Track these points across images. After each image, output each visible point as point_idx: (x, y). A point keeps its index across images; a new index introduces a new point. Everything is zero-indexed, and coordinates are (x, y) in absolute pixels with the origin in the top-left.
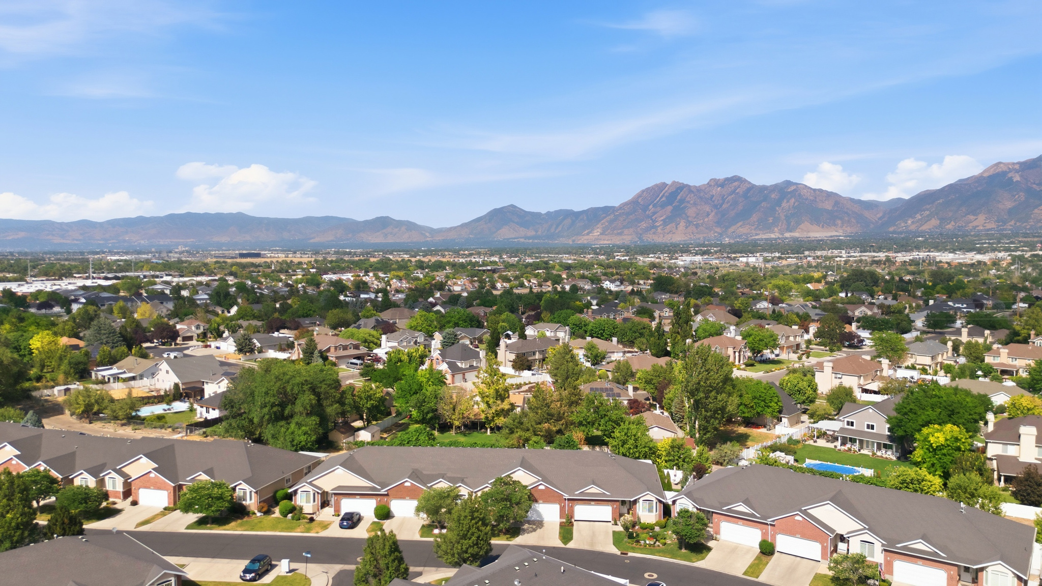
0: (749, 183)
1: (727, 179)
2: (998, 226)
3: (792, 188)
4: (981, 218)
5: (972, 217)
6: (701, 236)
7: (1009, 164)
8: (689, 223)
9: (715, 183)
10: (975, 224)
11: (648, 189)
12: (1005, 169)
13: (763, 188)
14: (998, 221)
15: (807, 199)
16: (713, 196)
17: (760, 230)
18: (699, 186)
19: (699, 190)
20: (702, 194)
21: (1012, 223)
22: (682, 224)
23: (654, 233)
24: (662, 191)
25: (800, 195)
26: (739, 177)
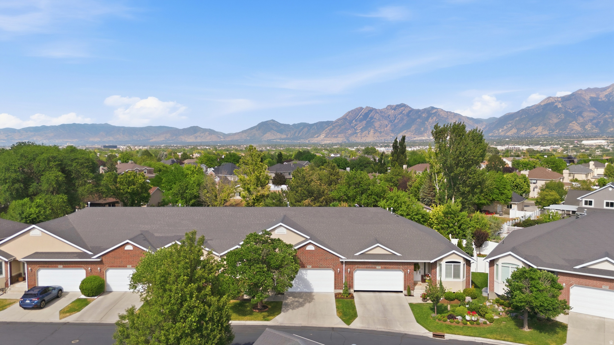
0: (410, 108)
1: (397, 106)
2: (550, 133)
3: (434, 111)
4: (540, 128)
5: (535, 128)
6: (383, 138)
7: (555, 98)
8: (376, 131)
9: (390, 107)
10: (537, 131)
11: (352, 110)
12: (553, 101)
13: (418, 111)
14: (549, 130)
15: (443, 117)
16: (389, 115)
17: (416, 135)
19: (381, 111)
20: (383, 114)
21: (557, 131)
22: (372, 131)
23: (356, 137)
24: (360, 112)
25: (439, 115)
26: (404, 104)
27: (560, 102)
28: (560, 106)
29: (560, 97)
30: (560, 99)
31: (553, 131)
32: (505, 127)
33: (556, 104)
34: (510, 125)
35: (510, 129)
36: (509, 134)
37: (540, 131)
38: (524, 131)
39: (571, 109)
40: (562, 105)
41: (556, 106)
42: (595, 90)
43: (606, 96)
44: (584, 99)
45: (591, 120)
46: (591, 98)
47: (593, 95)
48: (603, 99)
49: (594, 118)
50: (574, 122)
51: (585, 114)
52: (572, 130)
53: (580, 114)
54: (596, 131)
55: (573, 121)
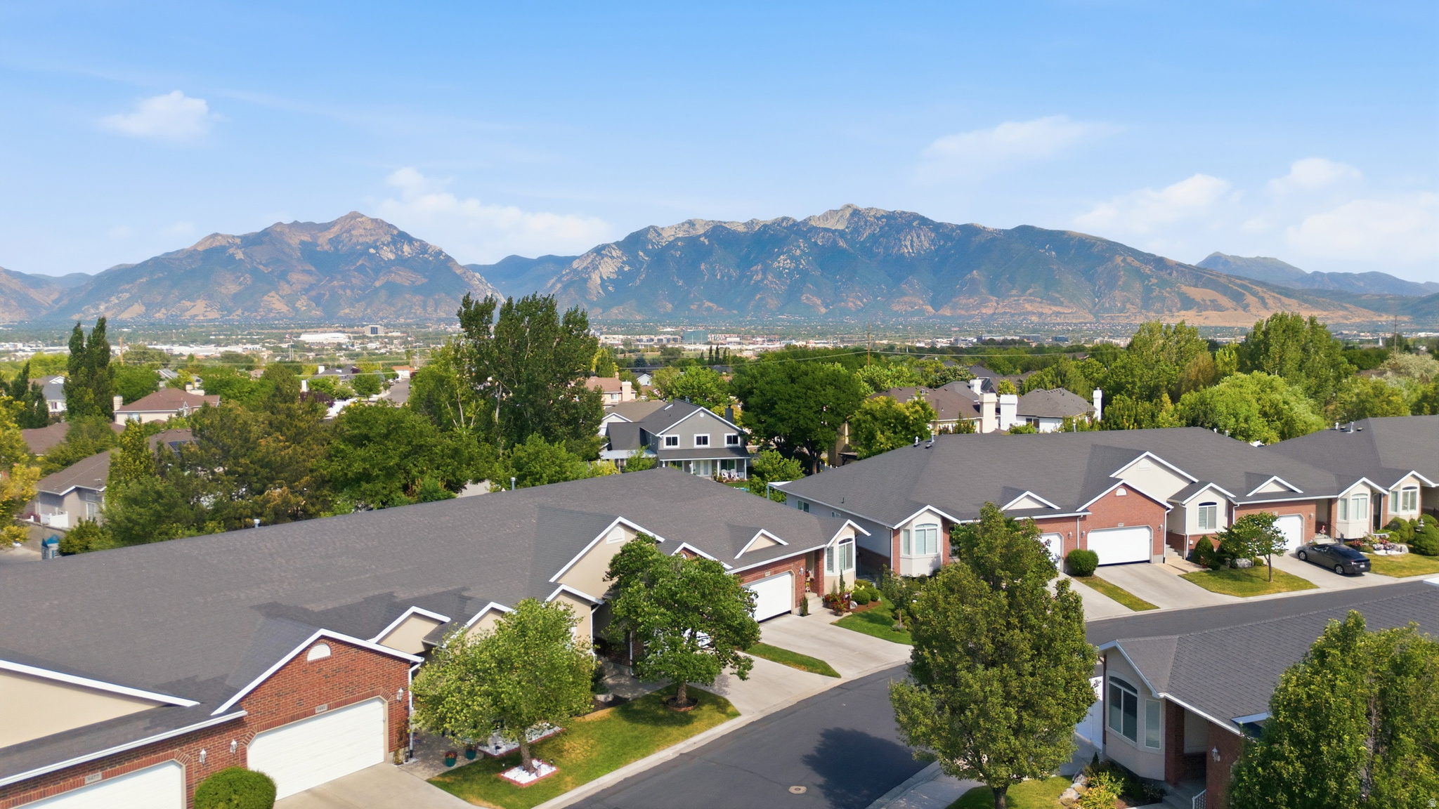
2: (223, 316)
4: (200, 304)
5: (188, 304)
7: (228, 236)
10: (193, 312)
12: (224, 243)
14: (221, 310)
21: (239, 312)
27: (238, 247)
28: (240, 255)
29: (238, 237)
30: (238, 241)
31: (230, 312)
32: (114, 300)
33: (231, 251)
34: (128, 295)
35: (127, 305)
36: (126, 316)
37: (199, 311)
38: (163, 310)
39: (264, 265)
40: (244, 253)
41: (232, 256)
42: (309, 226)
43: (331, 241)
44: (289, 245)
45: (306, 291)
46: (302, 243)
47: (306, 238)
48: (327, 247)
49: (312, 287)
50: (273, 293)
51: (295, 277)
52: (271, 310)
53: (283, 276)
54: (317, 313)
55: (270, 291)
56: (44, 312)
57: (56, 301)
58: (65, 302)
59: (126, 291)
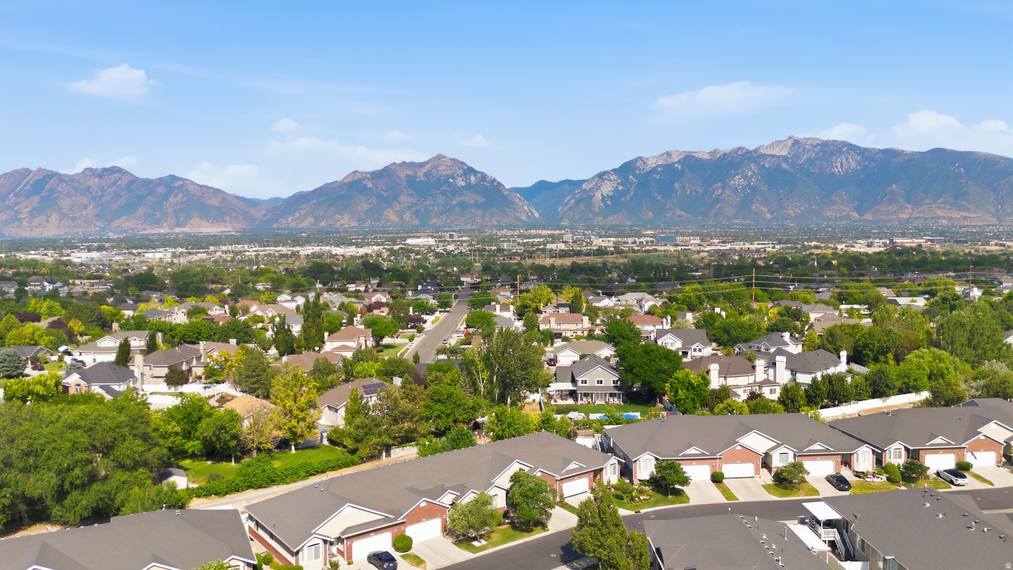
0: (132, 175)
1: (105, 170)
2: (360, 224)
3: (178, 183)
4: (346, 217)
5: (339, 217)
6: (80, 231)
7: (363, 173)
8: (63, 216)
9: (90, 172)
10: (342, 222)
11: (6, 174)
12: (361, 177)
13: (147, 182)
14: (358, 220)
15: (194, 195)
16: (89, 187)
17: (147, 224)
18: (72, 176)
19: (71, 179)
20: (76, 184)
21: (369, 222)
22: (54, 217)
23: (18, 227)
24: (25, 178)
25: (187, 190)
26: (119, 168)
27: (369, 180)
28: (370, 185)
29: (369, 173)
30: (369, 176)
31: (364, 221)
32: (297, 215)
33: (365, 182)
34: (304, 212)
35: (304, 218)
36: (304, 225)
37: (345, 221)
38: (325, 221)
39: (385, 191)
40: (372, 184)
41: (365, 186)
42: (412, 165)
43: (425, 174)
44: (399, 178)
45: (410, 208)
46: (408, 176)
47: (410, 173)
48: (422, 179)
49: (413, 205)
50: (389, 210)
51: (402, 198)
52: (388, 221)
53: (396, 198)
54: (416, 222)
55: (387, 208)
56: (257, 222)
57: (264, 216)
58: (269, 216)
59: (304, 209)
